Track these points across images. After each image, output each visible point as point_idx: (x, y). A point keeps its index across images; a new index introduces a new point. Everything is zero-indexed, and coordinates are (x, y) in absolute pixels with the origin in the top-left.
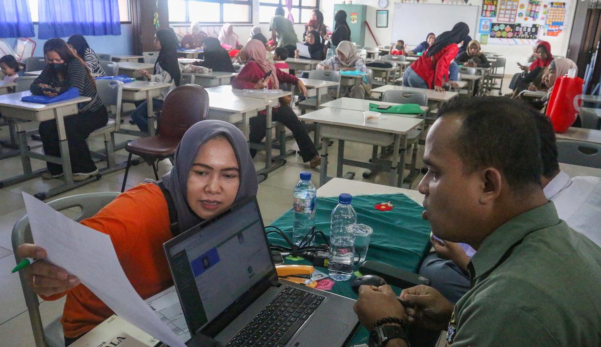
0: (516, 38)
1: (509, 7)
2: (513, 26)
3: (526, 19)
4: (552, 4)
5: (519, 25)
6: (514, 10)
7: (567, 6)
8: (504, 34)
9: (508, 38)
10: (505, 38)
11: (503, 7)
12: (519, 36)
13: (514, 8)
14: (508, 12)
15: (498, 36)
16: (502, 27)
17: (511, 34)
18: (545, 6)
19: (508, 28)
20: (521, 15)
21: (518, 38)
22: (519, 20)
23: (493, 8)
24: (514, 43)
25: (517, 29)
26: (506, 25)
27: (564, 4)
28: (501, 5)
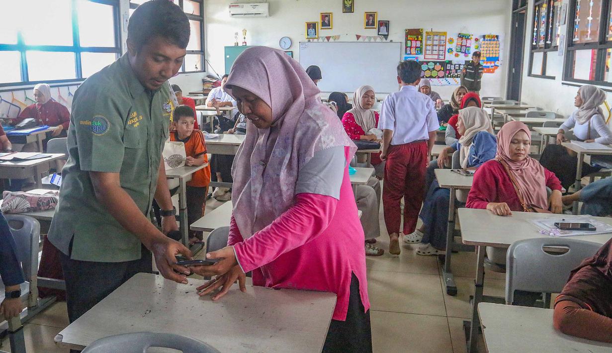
0: (448, 77)
1: (436, 43)
2: (443, 64)
3: (457, 55)
4: (484, 37)
5: (450, 62)
6: (443, 46)
7: (500, 39)
8: (434, 73)
9: (439, 77)
10: (435, 77)
11: (429, 42)
12: (452, 74)
13: (442, 43)
14: (436, 48)
15: (428, 76)
16: (431, 66)
17: (442, 74)
18: (477, 40)
19: (438, 67)
20: (450, 50)
21: (450, 77)
22: (449, 57)
23: (418, 44)
24: (446, 83)
25: (448, 66)
26: (435, 63)
27: (497, 37)
28: (427, 39)
